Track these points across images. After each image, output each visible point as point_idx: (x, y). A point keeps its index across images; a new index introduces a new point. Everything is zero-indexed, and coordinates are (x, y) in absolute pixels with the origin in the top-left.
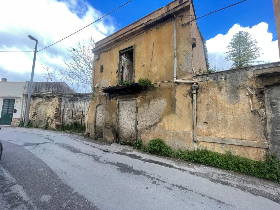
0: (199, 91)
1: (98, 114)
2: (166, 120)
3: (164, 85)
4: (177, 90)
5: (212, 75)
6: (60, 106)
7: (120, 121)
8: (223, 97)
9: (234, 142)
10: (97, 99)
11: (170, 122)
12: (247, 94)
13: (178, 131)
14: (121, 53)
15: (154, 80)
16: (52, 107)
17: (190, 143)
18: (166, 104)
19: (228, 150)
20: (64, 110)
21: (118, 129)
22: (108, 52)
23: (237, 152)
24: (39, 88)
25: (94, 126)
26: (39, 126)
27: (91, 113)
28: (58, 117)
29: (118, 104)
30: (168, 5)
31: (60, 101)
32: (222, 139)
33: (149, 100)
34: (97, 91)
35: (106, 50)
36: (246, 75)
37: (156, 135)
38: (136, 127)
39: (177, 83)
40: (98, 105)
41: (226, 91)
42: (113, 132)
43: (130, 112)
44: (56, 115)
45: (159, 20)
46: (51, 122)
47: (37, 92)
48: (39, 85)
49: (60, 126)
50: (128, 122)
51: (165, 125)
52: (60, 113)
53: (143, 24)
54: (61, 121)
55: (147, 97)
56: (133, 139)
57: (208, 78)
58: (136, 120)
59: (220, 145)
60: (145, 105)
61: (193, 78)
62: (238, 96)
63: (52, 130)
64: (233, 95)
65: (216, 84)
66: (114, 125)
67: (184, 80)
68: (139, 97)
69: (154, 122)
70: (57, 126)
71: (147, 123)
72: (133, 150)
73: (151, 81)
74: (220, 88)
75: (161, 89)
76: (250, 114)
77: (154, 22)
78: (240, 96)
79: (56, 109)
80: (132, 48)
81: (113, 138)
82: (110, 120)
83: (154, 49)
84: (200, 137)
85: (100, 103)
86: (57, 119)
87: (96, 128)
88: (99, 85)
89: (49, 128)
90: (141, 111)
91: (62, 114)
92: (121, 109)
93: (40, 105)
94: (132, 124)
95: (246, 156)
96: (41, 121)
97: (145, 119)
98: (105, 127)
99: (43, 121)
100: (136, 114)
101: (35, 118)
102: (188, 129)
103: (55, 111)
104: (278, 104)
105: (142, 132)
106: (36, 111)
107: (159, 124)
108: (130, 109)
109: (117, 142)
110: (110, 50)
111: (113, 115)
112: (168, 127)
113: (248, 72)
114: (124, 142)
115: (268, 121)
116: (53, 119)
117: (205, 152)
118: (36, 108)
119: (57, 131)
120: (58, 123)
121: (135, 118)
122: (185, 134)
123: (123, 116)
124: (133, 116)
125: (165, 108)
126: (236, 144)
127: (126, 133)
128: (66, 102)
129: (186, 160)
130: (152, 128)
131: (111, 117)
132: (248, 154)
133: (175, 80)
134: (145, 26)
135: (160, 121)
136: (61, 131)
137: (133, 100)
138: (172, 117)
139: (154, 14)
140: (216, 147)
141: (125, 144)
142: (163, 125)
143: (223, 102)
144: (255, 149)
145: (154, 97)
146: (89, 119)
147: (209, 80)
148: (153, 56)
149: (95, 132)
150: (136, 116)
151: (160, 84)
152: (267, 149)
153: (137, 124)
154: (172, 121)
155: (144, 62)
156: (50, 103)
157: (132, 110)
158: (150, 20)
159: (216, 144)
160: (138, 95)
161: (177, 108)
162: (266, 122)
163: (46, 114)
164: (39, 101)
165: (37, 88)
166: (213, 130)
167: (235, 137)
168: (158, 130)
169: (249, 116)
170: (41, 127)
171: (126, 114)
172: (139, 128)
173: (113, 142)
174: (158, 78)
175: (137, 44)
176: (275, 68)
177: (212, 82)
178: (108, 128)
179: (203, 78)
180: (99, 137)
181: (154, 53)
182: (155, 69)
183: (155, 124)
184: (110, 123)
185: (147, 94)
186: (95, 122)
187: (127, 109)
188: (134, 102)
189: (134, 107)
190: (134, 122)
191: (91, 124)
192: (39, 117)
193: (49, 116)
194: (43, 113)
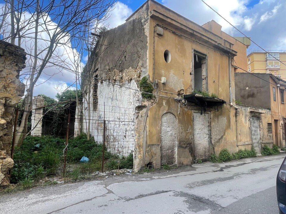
2: (227, 133)
4: (231, 111)
7: (195, 136)
8: (243, 120)
13: (232, 141)
17: (236, 148)
21: (194, 146)
25: (161, 147)
29: (193, 115)
33: (218, 116)
42: (190, 152)
60: (216, 120)
61: (236, 105)
75: (224, 109)
76: (249, 129)
78: (247, 120)
82: (185, 137)
83: (220, 71)
87: (161, 151)
90: (213, 125)
98: (180, 146)
102: (235, 139)
105: (215, 146)
108: (203, 123)
111: (190, 129)
112: (228, 138)
113: (248, 108)
121: (208, 133)
123: (197, 130)
124: (206, 131)
125: (226, 124)
126: (247, 144)
131: (187, 132)
132: (249, 148)
133: (232, 104)
135: (224, 134)
138: (229, 131)
140: (242, 148)
145: (221, 114)
149: (161, 157)
152: (252, 144)
153: (211, 138)
155: (214, 79)
157: (205, 124)
160: (211, 109)
161: (231, 124)
166: (241, 138)
167: (246, 141)
168: (223, 142)
171: (200, 128)
172: (213, 142)
173: (192, 164)
178: (183, 147)
183: (222, 137)
184: (185, 140)
187: (201, 123)
188: (208, 116)
189: (206, 121)
190: (207, 136)
191: (153, 145)
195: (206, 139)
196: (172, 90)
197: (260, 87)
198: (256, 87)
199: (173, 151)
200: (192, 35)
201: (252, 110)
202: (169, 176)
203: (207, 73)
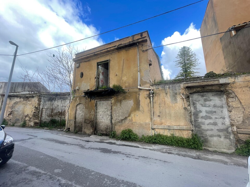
0: (154, 95)
1: (78, 112)
2: (133, 115)
3: (131, 90)
4: (140, 94)
5: (162, 85)
6: (39, 105)
7: (98, 117)
8: (168, 99)
9: (175, 128)
10: (78, 99)
11: (136, 116)
12: (181, 98)
13: (142, 122)
14: (99, 64)
15: (124, 86)
16: (31, 106)
17: (149, 130)
18: (133, 103)
19: (172, 133)
20: (42, 108)
21: (96, 123)
22: (87, 62)
23: (177, 134)
24: (15, 88)
25: (74, 121)
26: (16, 125)
27: (71, 110)
28: (36, 115)
29: (96, 103)
30: (133, 36)
31: (40, 101)
32: (169, 126)
33: (121, 100)
34: (77, 92)
35: (86, 60)
36: (180, 86)
37: (126, 126)
38: (111, 121)
39: (140, 89)
40: (78, 104)
41: (170, 96)
42: (91, 126)
43: (106, 110)
44: (35, 113)
45: (128, 45)
46: (29, 120)
47: (13, 92)
48: (16, 86)
49: (38, 123)
50: (105, 117)
51: (133, 119)
52: (39, 112)
53: (116, 46)
54: (40, 119)
55: (119, 98)
56: (109, 130)
57: (159, 87)
58: (111, 116)
59: (168, 130)
60: (118, 104)
61: (150, 86)
62: (176, 99)
63: (30, 127)
64: (174, 98)
65: (164, 91)
66: (93, 120)
67: (144, 87)
68: (113, 98)
69: (125, 117)
70: (36, 123)
71: (120, 118)
72: (109, 139)
73: (122, 87)
74: (166, 94)
75: (129, 93)
76: (183, 109)
77: (124, 46)
78: (177, 99)
79: (35, 108)
80: (107, 62)
81: (92, 131)
82: (89, 117)
83: (124, 64)
84: (156, 126)
85: (80, 103)
86: (35, 117)
87: (76, 123)
88: (79, 88)
89: (27, 125)
90: (115, 109)
91: (40, 112)
92: (99, 107)
93: (17, 104)
94: (108, 119)
95: (182, 136)
96: (18, 120)
97: (118, 115)
98: (85, 122)
99: (20, 119)
100: (111, 111)
101: (11, 117)
102: (148, 121)
103: (34, 110)
104: (196, 104)
105: (115, 125)
106: (13, 110)
107: (128, 118)
108: (106, 107)
109: (95, 134)
110: (89, 61)
111: (92, 112)
112: (135, 119)
113: (181, 84)
114: (101, 133)
115: (192, 114)
116: (31, 117)
117: (159, 136)
118: (12, 107)
119: (35, 128)
120: (37, 121)
121: (110, 114)
122: (146, 124)
123: (100, 113)
124: (109, 113)
125: (132, 107)
126: (176, 129)
127: (103, 126)
128: (45, 102)
129: (147, 143)
130: (124, 121)
131: (90, 114)
132: (183, 135)
133: (139, 87)
134: (117, 48)
135: (129, 116)
136: (39, 128)
137: (108, 100)
138: (137, 113)
139: (123, 39)
140: (165, 132)
141: (102, 135)
142: (132, 119)
143: (168, 102)
144: (186, 131)
145: (125, 99)
146: (69, 116)
147: (160, 88)
148: (123, 69)
149: (75, 127)
150: (111, 112)
151: (128, 89)
152: (192, 131)
153: (112, 119)
154: (137, 116)
155: (117, 73)
156: (29, 102)
157: (108, 108)
158: (121, 44)
159: (165, 130)
160: (112, 96)
161: (140, 106)
162: (191, 114)
163: (23, 113)
164: (16, 100)
165: (13, 88)
166: (163, 121)
167: (176, 125)
168: (128, 123)
169: (183, 111)
170: (17, 125)
171: (103, 111)
172: (113, 122)
173: (92, 134)
174: (127, 85)
175: (111, 59)
176: (194, 83)
177: (162, 90)
178: (87, 123)
179: (157, 87)
180: (79, 131)
181: (124, 68)
182: (125, 79)
183: (126, 118)
184: (89, 119)
185: (119, 97)
186: (75, 118)
187: (104, 107)
188: (109, 102)
189: (109, 106)
190: (109, 117)
191: (71, 120)
192: (15, 116)
193: (28, 114)
194: (20, 112)
195: (109, 119)
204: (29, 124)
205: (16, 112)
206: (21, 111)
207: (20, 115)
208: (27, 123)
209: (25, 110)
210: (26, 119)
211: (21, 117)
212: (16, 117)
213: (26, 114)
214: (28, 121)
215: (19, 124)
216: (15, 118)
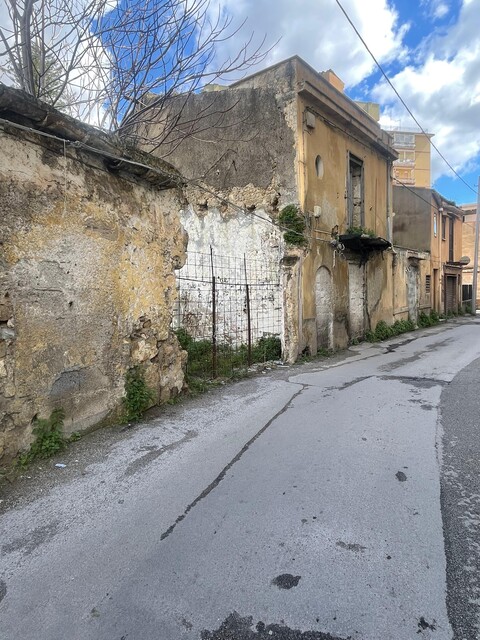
7: (350, 303)
9: (403, 310)
43: (358, 286)
46: (155, 360)
56: (362, 330)
65: (399, 259)
78: (404, 272)
82: (341, 305)
98: (335, 320)
99: (97, 371)
105: (371, 316)
108: (357, 281)
111: (344, 292)
113: (406, 252)
114: (357, 339)
121: (362, 296)
123: (352, 293)
124: (361, 293)
127: (356, 324)
130: (377, 308)
131: (343, 296)
137: (361, 264)
150: (366, 292)
153: (367, 304)
163: (115, 311)
166: (398, 302)
167: (403, 306)
171: (354, 288)
172: (369, 311)
173: (348, 346)
178: (339, 321)
180: (323, 349)
183: (378, 302)
187: (355, 281)
188: (361, 269)
189: (361, 277)
190: (361, 302)
191: (308, 320)
192: (40, 346)
193: (142, 319)
194: (79, 304)
195: (362, 306)
196: (325, 228)
197: (416, 213)
198: (409, 213)
199: (327, 330)
200: (348, 124)
201: (411, 255)
202: (339, 363)
203: (362, 194)
204: (163, 383)
205: (36, 311)
206: (84, 294)
207: (86, 335)
208: (151, 384)
209: (124, 282)
210: (139, 356)
211: (98, 346)
212: (51, 356)
213: (132, 316)
214: (151, 369)
215: (97, 411)
216: (44, 368)
